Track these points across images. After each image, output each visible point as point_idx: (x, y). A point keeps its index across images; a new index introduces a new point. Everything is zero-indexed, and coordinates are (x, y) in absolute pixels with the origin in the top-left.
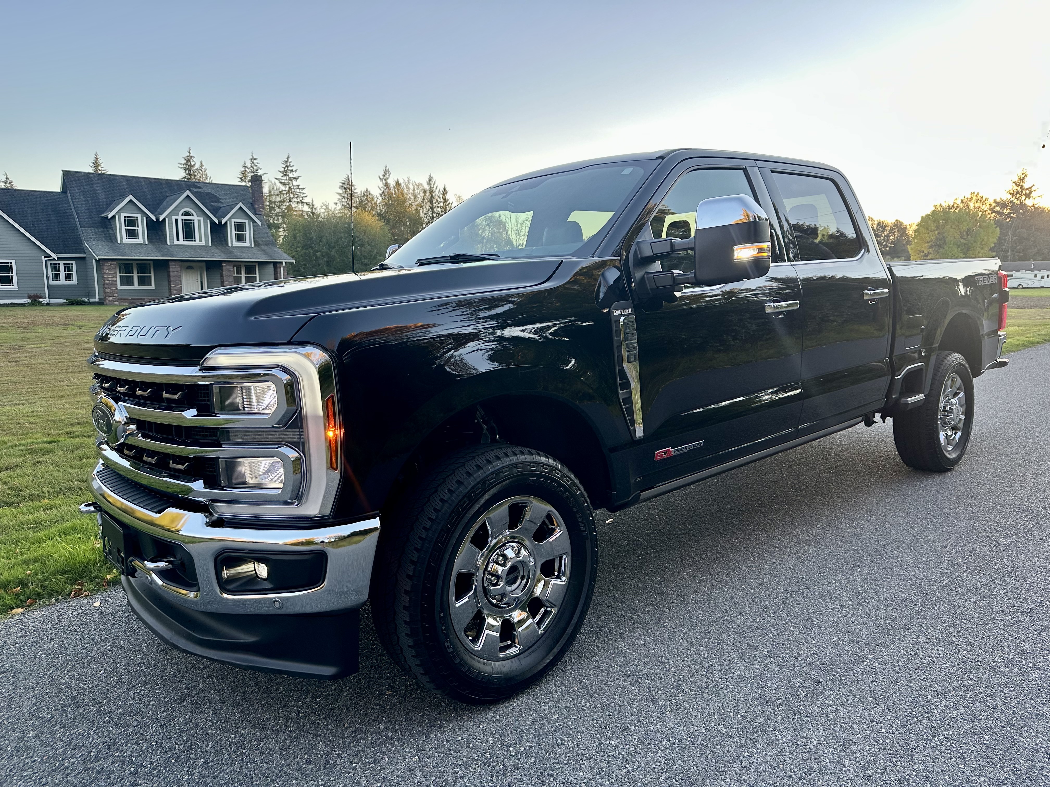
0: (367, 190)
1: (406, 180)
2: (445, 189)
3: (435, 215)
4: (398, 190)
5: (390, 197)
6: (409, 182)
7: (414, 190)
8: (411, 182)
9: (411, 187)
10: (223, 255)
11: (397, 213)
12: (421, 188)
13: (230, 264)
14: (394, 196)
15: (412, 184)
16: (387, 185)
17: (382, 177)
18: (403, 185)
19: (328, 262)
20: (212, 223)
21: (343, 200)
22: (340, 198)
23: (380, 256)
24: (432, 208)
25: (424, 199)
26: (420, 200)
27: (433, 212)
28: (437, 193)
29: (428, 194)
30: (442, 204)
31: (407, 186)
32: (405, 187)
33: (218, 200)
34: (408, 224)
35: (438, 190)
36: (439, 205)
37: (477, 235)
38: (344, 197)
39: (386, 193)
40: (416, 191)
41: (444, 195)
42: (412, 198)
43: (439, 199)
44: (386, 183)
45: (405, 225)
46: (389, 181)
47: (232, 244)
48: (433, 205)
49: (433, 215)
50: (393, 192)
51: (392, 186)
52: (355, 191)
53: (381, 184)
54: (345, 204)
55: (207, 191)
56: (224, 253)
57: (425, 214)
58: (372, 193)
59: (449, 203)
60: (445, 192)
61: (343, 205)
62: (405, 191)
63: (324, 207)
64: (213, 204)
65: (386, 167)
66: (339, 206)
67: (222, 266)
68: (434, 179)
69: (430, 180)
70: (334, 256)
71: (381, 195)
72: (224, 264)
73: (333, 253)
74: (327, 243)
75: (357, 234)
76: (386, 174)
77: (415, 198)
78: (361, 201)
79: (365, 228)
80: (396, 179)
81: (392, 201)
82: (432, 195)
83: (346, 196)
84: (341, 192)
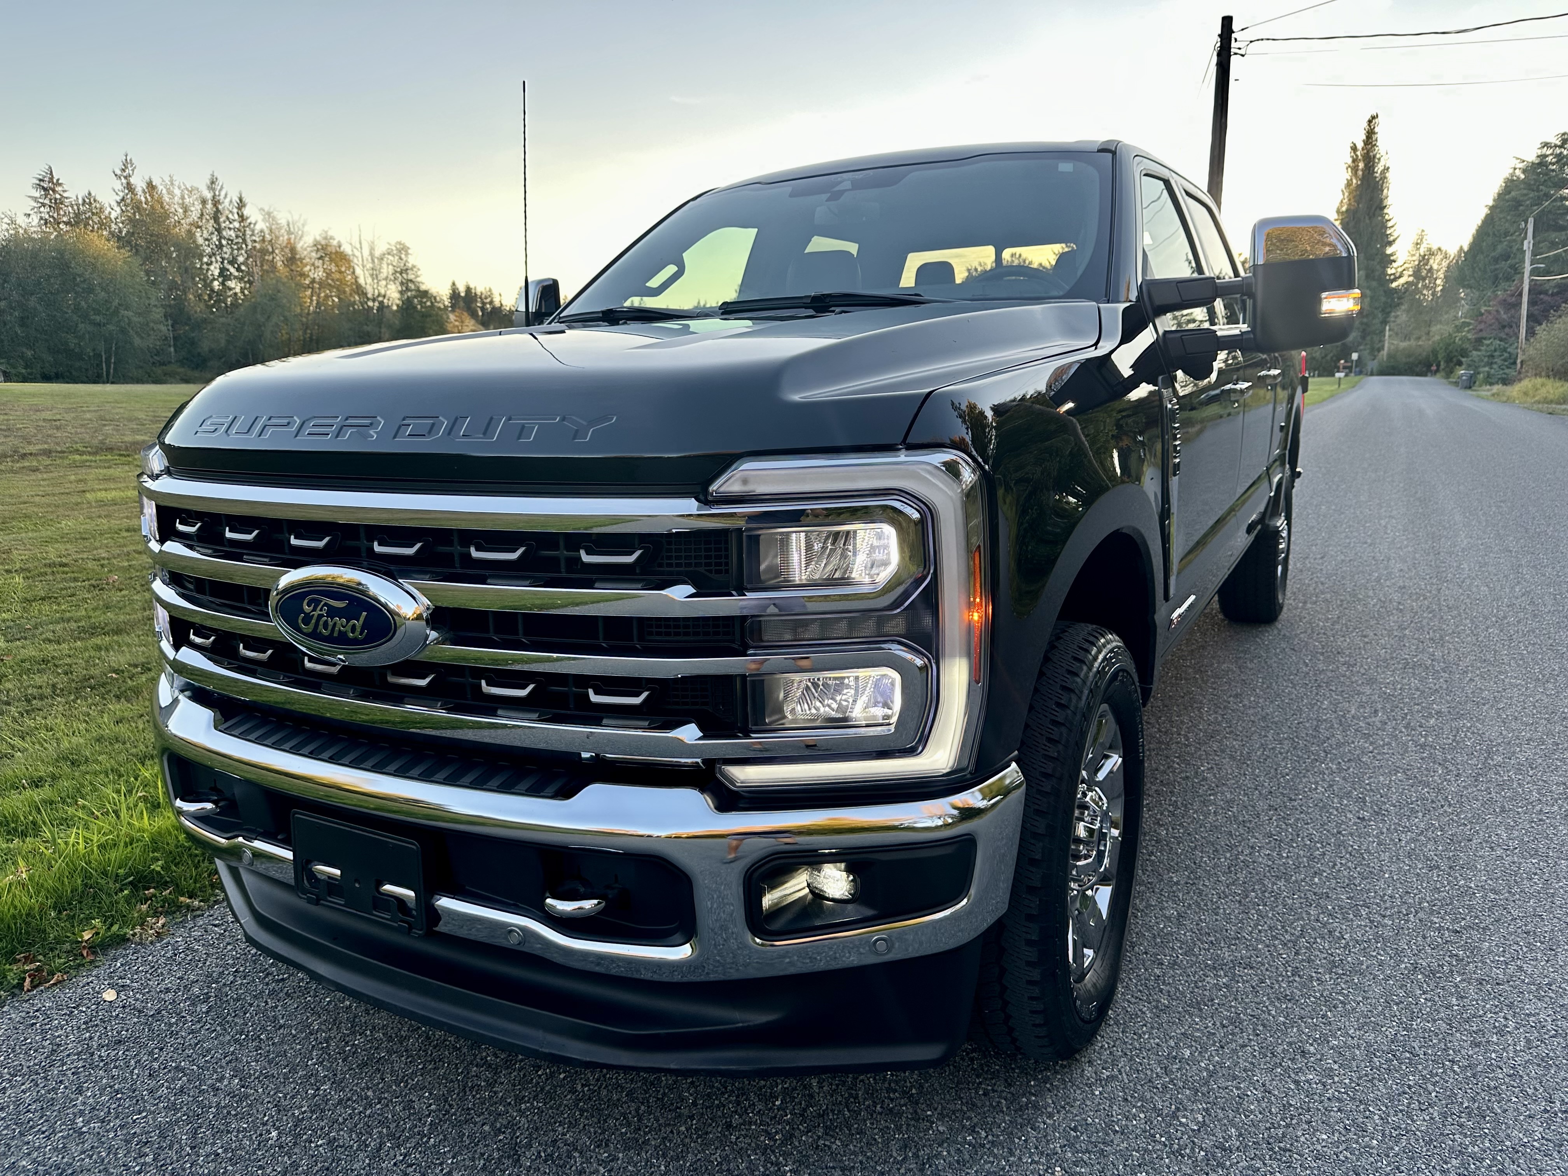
0: (90, 194)
1: (167, 180)
2: (241, 200)
3: (224, 242)
4: (152, 196)
5: (137, 207)
6: (172, 184)
7: (183, 198)
8: (176, 183)
9: (177, 192)
11: (151, 236)
12: (198, 195)
14: (145, 206)
15: (179, 188)
16: (130, 187)
17: (118, 172)
18: (160, 187)
19: (22, 318)
21: (42, 209)
22: (35, 205)
23: (126, 309)
25: (202, 215)
26: (194, 215)
27: (221, 238)
28: (228, 205)
29: (209, 206)
30: (237, 225)
31: (168, 190)
32: (164, 191)
34: (174, 255)
35: (227, 201)
36: (231, 226)
37: (303, 275)
38: (44, 205)
39: (128, 201)
40: (187, 200)
42: (181, 211)
43: (230, 216)
44: (128, 184)
45: (168, 257)
46: (132, 180)
48: (219, 224)
49: (220, 242)
50: (143, 199)
51: (139, 190)
52: (65, 195)
53: (118, 185)
54: (47, 217)
57: (206, 240)
58: (97, 198)
59: (250, 224)
60: (241, 204)
61: (41, 218)
62: (166, 198)
63: (6, 220)
65: (126, 156)
66: (35, 220)
68: (220, 182)
69: (213, 183)
70: (35, 309)
71: (119, 203)
73: (33, 302)
74: (20, 285)
75: (79, 270)
76: (126, 167)
77: (185, 212)
79: (93, 261)
80: (147, 178)
81: (140, 214)
82: (217, 208)
83: (47, 201)
84: (37, 194)
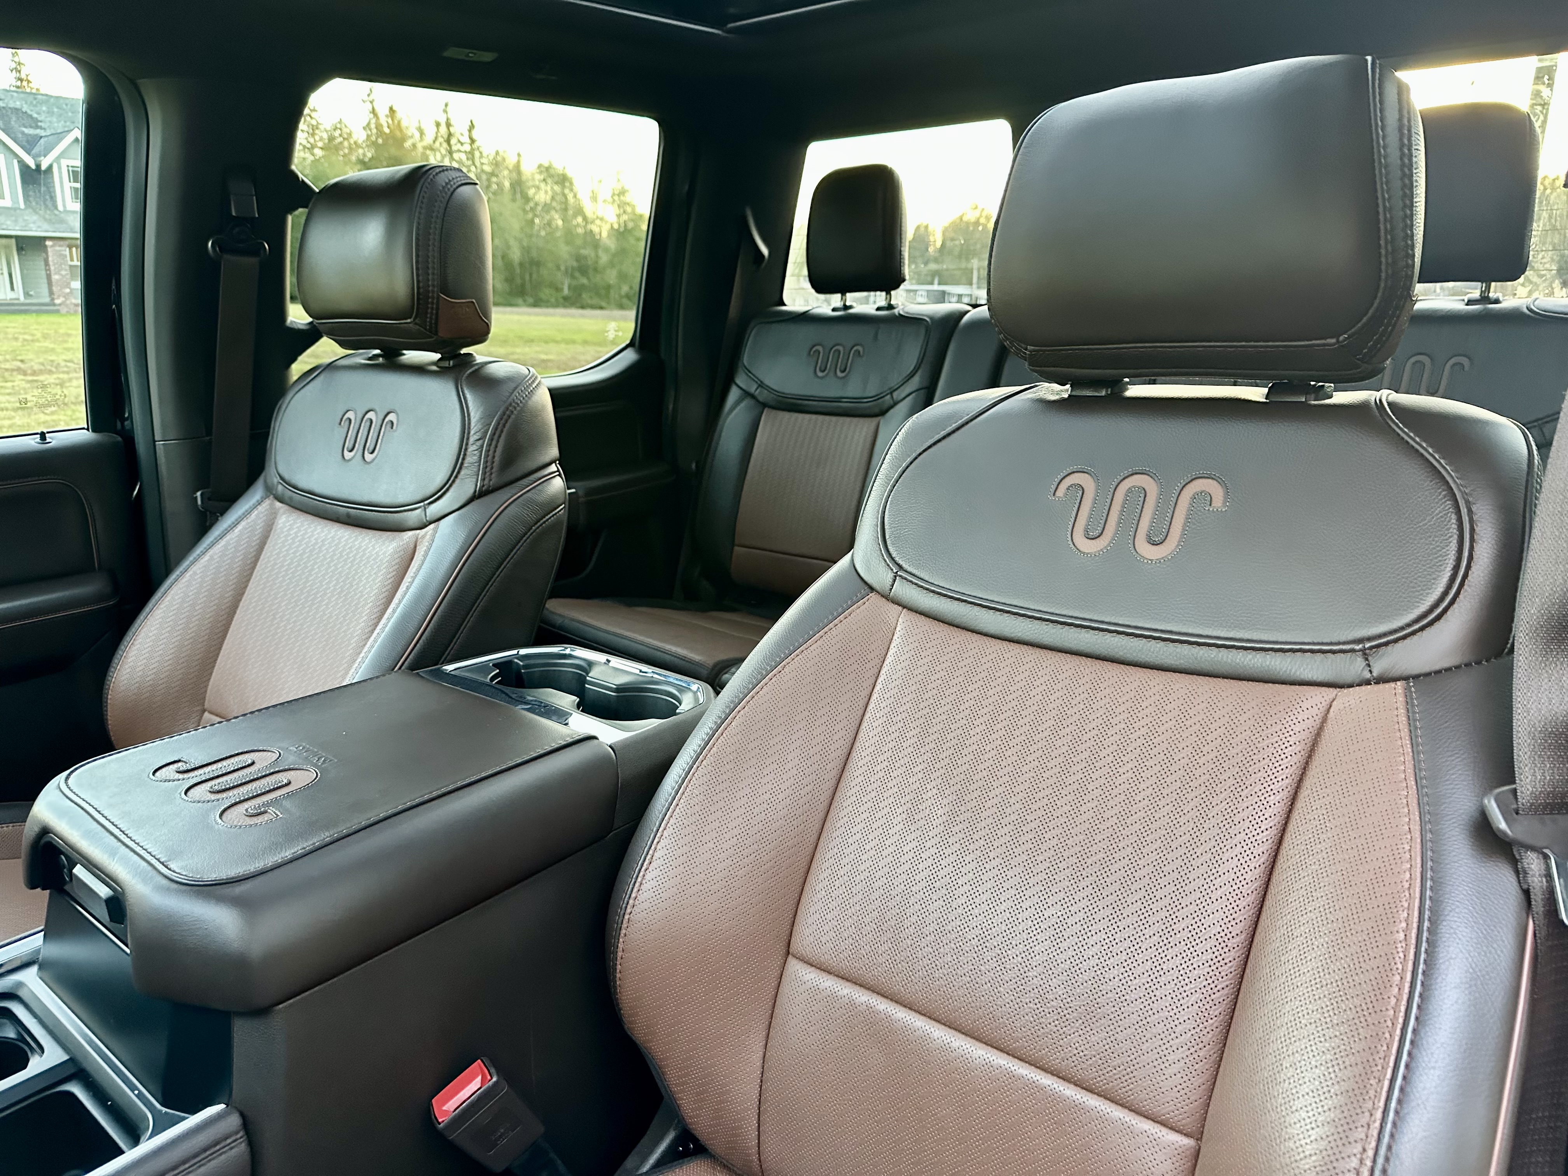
10: (46, 226)
13: (61, 243)
20: (24, 167)
24: (451, 152)
33: (35, 123)
41: (470, 131)
47: (64, 206)
55: (12, 105)
56: (49, 221)
64: (26, 131)
67: (46, 247)
72: (49, 243)
78: (331, 139)
